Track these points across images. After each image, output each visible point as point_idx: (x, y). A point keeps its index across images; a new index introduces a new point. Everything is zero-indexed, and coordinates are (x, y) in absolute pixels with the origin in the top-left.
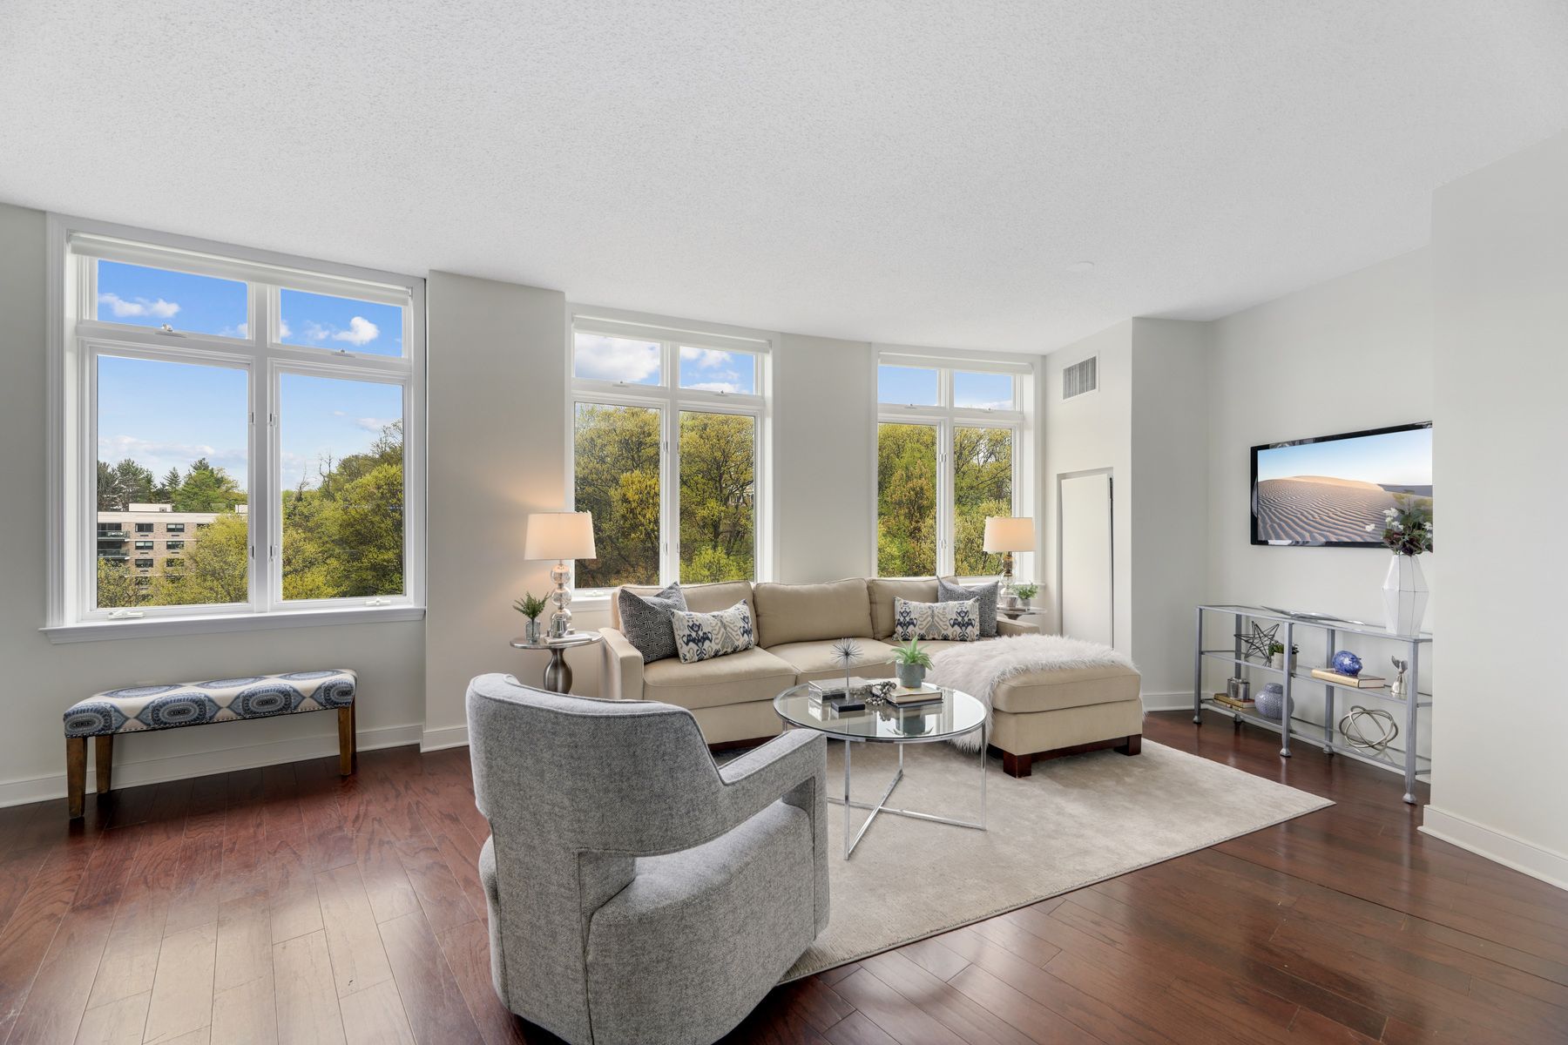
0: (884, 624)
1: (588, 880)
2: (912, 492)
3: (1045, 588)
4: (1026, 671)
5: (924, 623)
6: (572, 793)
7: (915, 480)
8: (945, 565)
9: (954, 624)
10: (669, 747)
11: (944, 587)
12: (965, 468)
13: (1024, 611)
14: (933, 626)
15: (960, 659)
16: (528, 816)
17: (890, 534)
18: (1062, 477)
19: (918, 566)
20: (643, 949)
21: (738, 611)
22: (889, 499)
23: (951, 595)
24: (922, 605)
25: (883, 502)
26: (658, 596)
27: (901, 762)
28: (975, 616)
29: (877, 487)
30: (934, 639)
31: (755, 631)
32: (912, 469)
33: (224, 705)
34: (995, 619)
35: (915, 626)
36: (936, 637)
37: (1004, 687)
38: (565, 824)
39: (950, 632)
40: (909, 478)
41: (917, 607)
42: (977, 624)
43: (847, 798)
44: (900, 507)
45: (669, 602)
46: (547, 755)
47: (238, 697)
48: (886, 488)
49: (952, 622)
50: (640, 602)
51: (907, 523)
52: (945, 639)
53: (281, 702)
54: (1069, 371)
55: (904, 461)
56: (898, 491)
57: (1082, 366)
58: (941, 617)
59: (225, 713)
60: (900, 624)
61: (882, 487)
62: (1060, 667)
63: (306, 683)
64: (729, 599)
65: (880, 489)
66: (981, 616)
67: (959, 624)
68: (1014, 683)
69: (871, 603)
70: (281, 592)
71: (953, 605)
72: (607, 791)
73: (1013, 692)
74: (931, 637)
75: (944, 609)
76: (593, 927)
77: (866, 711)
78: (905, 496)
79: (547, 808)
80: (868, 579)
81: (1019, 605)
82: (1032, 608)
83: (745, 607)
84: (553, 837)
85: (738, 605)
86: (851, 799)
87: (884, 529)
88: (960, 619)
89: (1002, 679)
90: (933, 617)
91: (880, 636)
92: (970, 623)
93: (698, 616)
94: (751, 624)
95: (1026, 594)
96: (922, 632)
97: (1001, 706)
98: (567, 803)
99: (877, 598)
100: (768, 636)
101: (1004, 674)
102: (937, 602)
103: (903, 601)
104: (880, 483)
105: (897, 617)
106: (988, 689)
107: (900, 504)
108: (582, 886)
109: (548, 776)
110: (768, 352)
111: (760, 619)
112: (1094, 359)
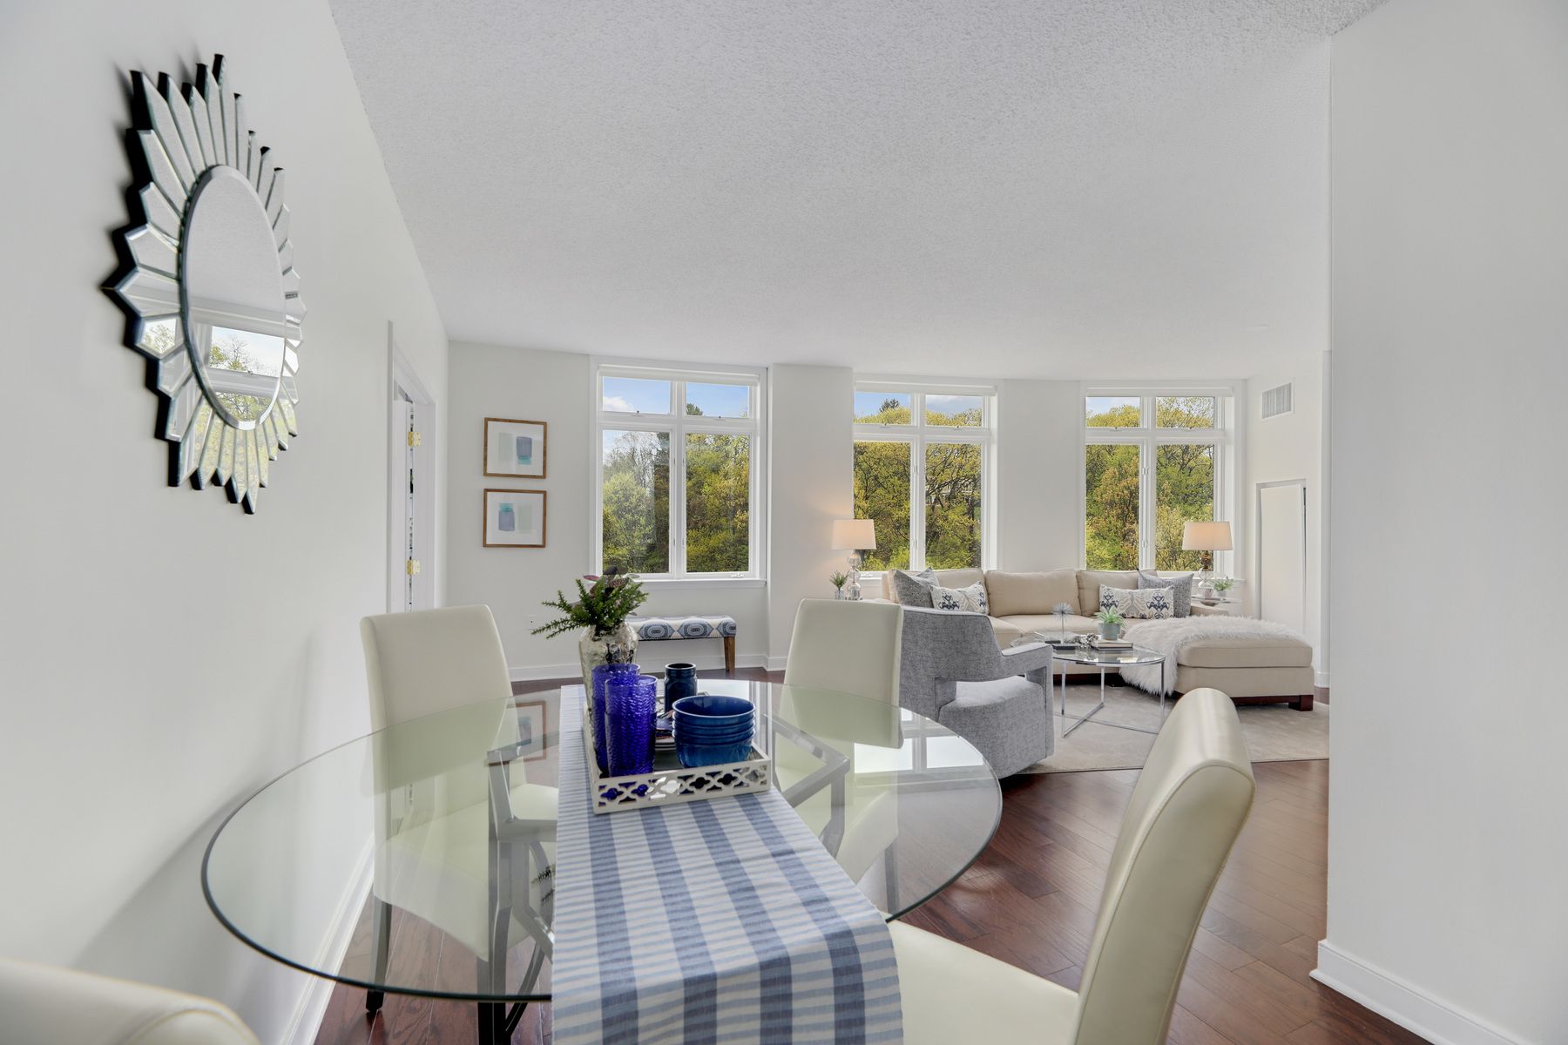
0: (1090, 604)
1: (939, 691)
2: (1126, 492)
3: (1245, 583)
4: (1206, 637)
5: (1125, 605)
6: (933, 650)
7: (1130, 478)
8: (1146, 559)
9: (1151, 606)
10: (979, 631)
11: (1143, 578)
12: (1192, 463)
13: (1219, 600)
14: (1132, 607)
15: (1152, 628)
16: (908, 663)
17: (1099, 535)
18: (1261, 486)
19: (1123, 561)
20: (965, 724)
21: (976, 589)
22: (1099, 499)
23: (1149, 584)
24: (1123, 591)
25: (1092, 502)
26: (919, 576)
27: (1102, 697)
28: (1170, 601)
29: (1085, 485)
30: (1133, 617)
31: (987, 604)
32: (1126, 466)
33: (676, 629)
34: (1189, 604)
35: (1116, 607)
36: (1135, 616)
37: (1186, 648)
38: (929, 664)
39: (1147, 612)
40: (1123, 476)
41: (1119, 593)
42: (1171, 607)
43: (1063, 711)
44: (1112, 507)
45: (927, 580)
46: (920, 633)
47: (681, 626)
48: (1096, 487)
49: (1149, 605)
50: (909, 579)
51: (1119, 524)
52: (1143, 617)
53: (702, 631)
54: (1267, 394)
55: (1118, 457)
56: (1109, 488)
57: (1279, 390)
58: (1139, 600)
59: (676, 635)
60: (1104, 605)
61: (1091, 485)
62: (1236, 637)
63: (714, 621)
64: (970, 581)
65: (1088, 488)
66: (1175, 601)
67: (1155, 606)
68: (1195, 645)
69: (1079, 588)
70: (686, 567)
71: (1150, 593)
72: (950, 649)
73: (1193, 651)
74: (1130, 616)
75: (1143, 594)
76: (941, 712)
77: (1076, 651)
78: (1118, 495)
79: (919, 658)
80: (1077, 570)
81: (1215, 594)
82: (1228, 599)
83: (981, 586)
84: (922, 671)
85: (975, 585)
86: (1065, 712)
87: (1092, 531)
88: (1156, 603)
89: (1185, 641)
90: (1132, 600)
91: (1086, 614)
92: (1164, 606)
93: (949, 591)
94: (984, 599)
95: (1222, 587)
96: (1124, 611)
97: (1184, 662)
98: (930, 654)
99: (1084, 584)
100: (997, 609)
101: (1187, 638)
102: (1137, 588)
103: (1106, 587)
104: (1088, 481)
105: (1101, 600)
106: (1173, 649)
107: (1112, 504)
108: (936, 694)
109: (920, 643)
110: (994, 395)
111: (990, 596)
112: (1290, 384)
